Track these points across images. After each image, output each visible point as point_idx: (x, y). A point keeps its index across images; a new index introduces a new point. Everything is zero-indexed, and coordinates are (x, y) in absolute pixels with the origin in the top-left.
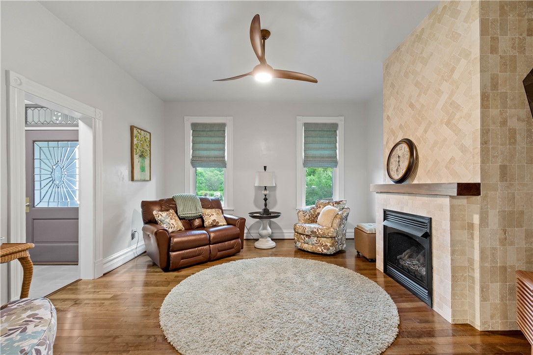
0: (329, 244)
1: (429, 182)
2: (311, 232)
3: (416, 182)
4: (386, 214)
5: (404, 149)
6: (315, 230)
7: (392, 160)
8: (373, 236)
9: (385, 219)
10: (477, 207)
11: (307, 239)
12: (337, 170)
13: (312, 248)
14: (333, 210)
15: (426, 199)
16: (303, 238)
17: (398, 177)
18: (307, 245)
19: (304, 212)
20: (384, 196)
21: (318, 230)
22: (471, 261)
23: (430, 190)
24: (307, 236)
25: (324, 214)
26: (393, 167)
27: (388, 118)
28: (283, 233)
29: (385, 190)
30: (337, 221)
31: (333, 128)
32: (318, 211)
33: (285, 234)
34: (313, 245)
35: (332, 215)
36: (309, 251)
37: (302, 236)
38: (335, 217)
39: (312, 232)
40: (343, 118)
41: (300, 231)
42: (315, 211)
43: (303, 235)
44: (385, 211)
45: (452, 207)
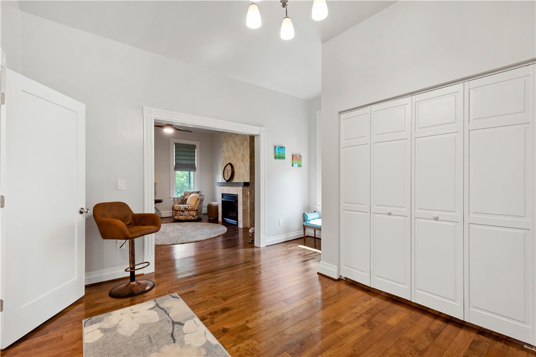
0: (195, 214)
1: (237, 182)
3: (233, 181)
4: (223, 195)
5: (229, 167)
7: (225, 171)
8: (217, 207)
9: (222, 197)
10: (248, 190)
11: (181, 213)
12: (196, 172)
14: (196, 196)
15: (236, 188)
16: (179, 213)
17: (227, 179)
18: (181, 216)
19: (178, 198)
20: (222, 187)
21: (188, 207)
22: (248, 207)
23: (237, 184)
24: (182, 211)
25: (191, 198)
26: (226, 174)
27: (223, 151)
28: (161, 214)
29: (222, 185)
30: (199, 201)
31: (194, 147)
32: (186, 197)
33: (162, 214)
34: (185, 216)
35: (196, 199)
36: (183, 219)
38: (198, 200)
39: (185, 208)
40: (199, 142)
41: (177, 209)
42: (184, 198)
43: (179, 211)
44: (222, 194)
45: (243, 190)
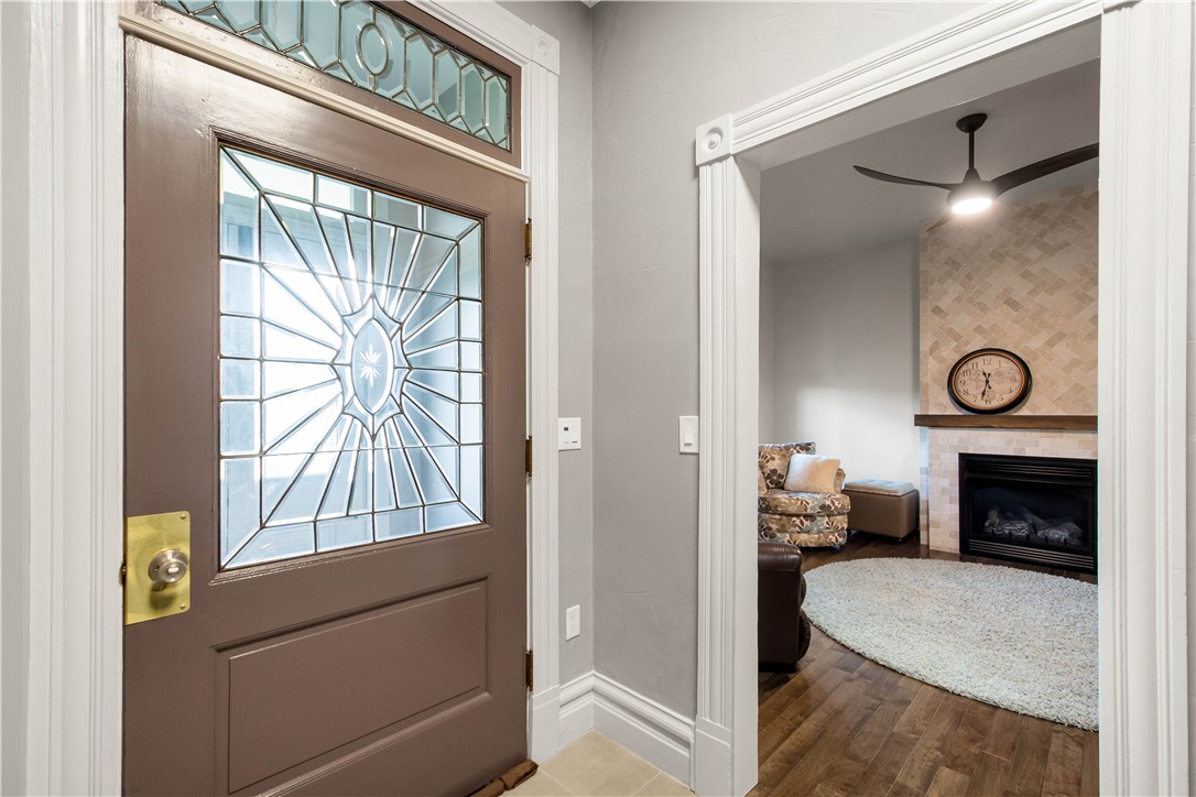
2: (821, 508)
6: (828, 503)
7: (963, 378)
11: (807, 523)
13: (819, 538)
16: (798, 522)
18: (806, 535)
20: (961, 433)
21: (832, 502)
26: (969, 389)
27: (939, 311)
36: (813, 545)
37: (794, 519)
